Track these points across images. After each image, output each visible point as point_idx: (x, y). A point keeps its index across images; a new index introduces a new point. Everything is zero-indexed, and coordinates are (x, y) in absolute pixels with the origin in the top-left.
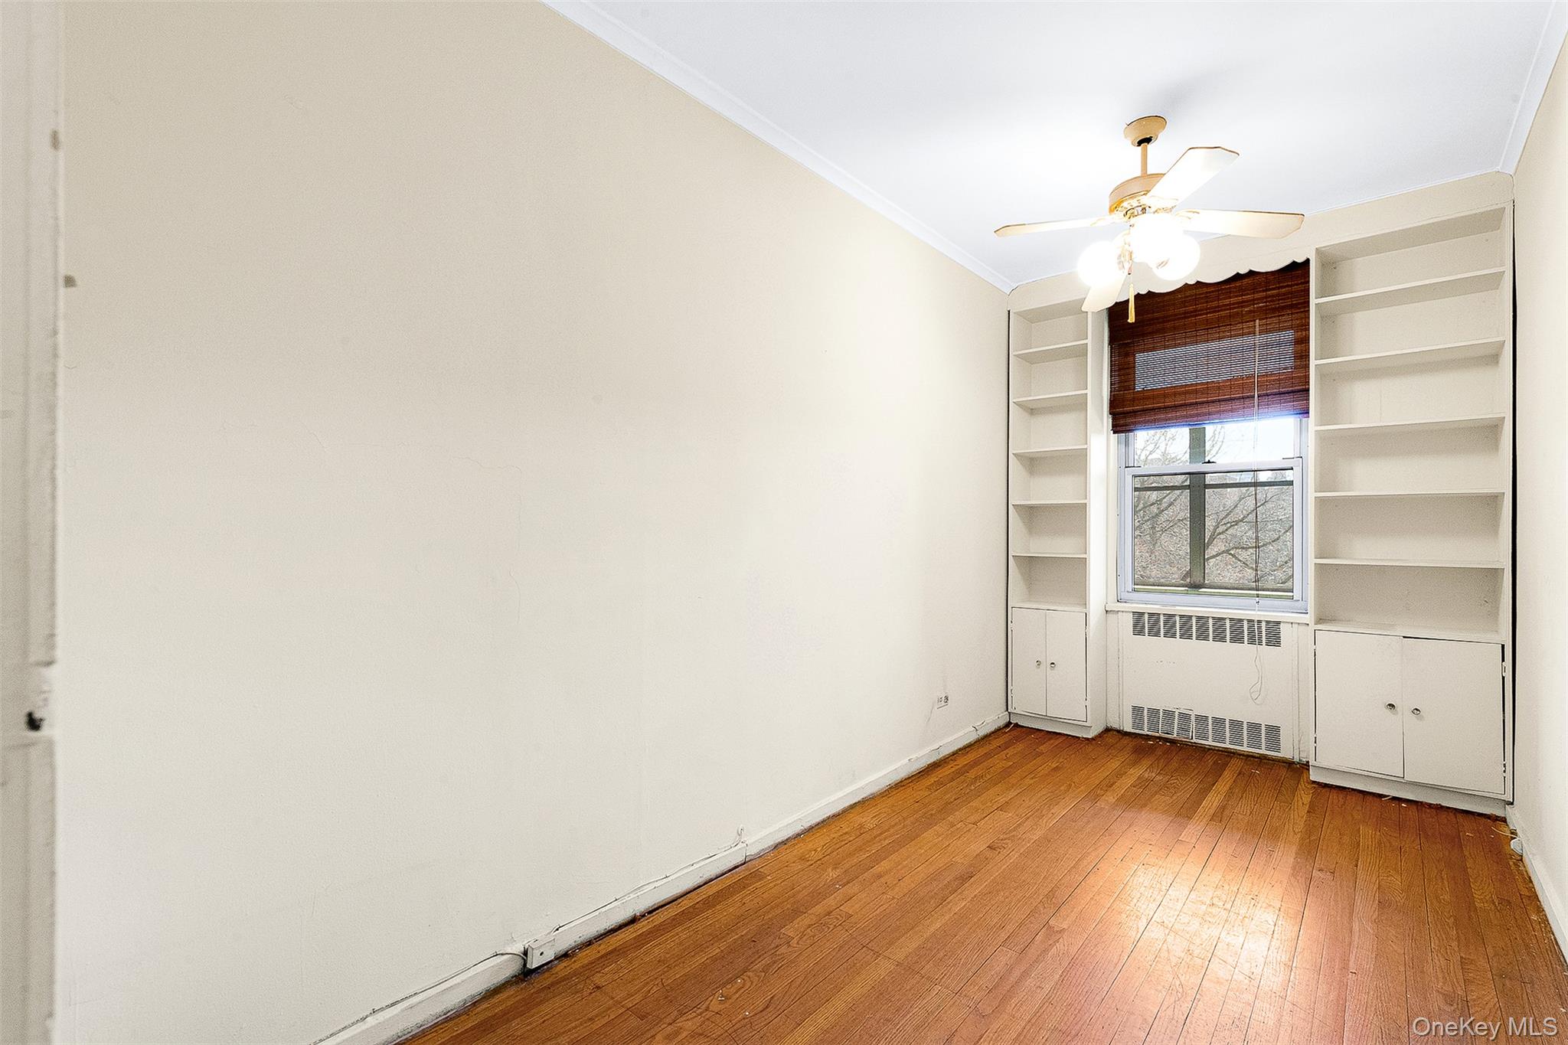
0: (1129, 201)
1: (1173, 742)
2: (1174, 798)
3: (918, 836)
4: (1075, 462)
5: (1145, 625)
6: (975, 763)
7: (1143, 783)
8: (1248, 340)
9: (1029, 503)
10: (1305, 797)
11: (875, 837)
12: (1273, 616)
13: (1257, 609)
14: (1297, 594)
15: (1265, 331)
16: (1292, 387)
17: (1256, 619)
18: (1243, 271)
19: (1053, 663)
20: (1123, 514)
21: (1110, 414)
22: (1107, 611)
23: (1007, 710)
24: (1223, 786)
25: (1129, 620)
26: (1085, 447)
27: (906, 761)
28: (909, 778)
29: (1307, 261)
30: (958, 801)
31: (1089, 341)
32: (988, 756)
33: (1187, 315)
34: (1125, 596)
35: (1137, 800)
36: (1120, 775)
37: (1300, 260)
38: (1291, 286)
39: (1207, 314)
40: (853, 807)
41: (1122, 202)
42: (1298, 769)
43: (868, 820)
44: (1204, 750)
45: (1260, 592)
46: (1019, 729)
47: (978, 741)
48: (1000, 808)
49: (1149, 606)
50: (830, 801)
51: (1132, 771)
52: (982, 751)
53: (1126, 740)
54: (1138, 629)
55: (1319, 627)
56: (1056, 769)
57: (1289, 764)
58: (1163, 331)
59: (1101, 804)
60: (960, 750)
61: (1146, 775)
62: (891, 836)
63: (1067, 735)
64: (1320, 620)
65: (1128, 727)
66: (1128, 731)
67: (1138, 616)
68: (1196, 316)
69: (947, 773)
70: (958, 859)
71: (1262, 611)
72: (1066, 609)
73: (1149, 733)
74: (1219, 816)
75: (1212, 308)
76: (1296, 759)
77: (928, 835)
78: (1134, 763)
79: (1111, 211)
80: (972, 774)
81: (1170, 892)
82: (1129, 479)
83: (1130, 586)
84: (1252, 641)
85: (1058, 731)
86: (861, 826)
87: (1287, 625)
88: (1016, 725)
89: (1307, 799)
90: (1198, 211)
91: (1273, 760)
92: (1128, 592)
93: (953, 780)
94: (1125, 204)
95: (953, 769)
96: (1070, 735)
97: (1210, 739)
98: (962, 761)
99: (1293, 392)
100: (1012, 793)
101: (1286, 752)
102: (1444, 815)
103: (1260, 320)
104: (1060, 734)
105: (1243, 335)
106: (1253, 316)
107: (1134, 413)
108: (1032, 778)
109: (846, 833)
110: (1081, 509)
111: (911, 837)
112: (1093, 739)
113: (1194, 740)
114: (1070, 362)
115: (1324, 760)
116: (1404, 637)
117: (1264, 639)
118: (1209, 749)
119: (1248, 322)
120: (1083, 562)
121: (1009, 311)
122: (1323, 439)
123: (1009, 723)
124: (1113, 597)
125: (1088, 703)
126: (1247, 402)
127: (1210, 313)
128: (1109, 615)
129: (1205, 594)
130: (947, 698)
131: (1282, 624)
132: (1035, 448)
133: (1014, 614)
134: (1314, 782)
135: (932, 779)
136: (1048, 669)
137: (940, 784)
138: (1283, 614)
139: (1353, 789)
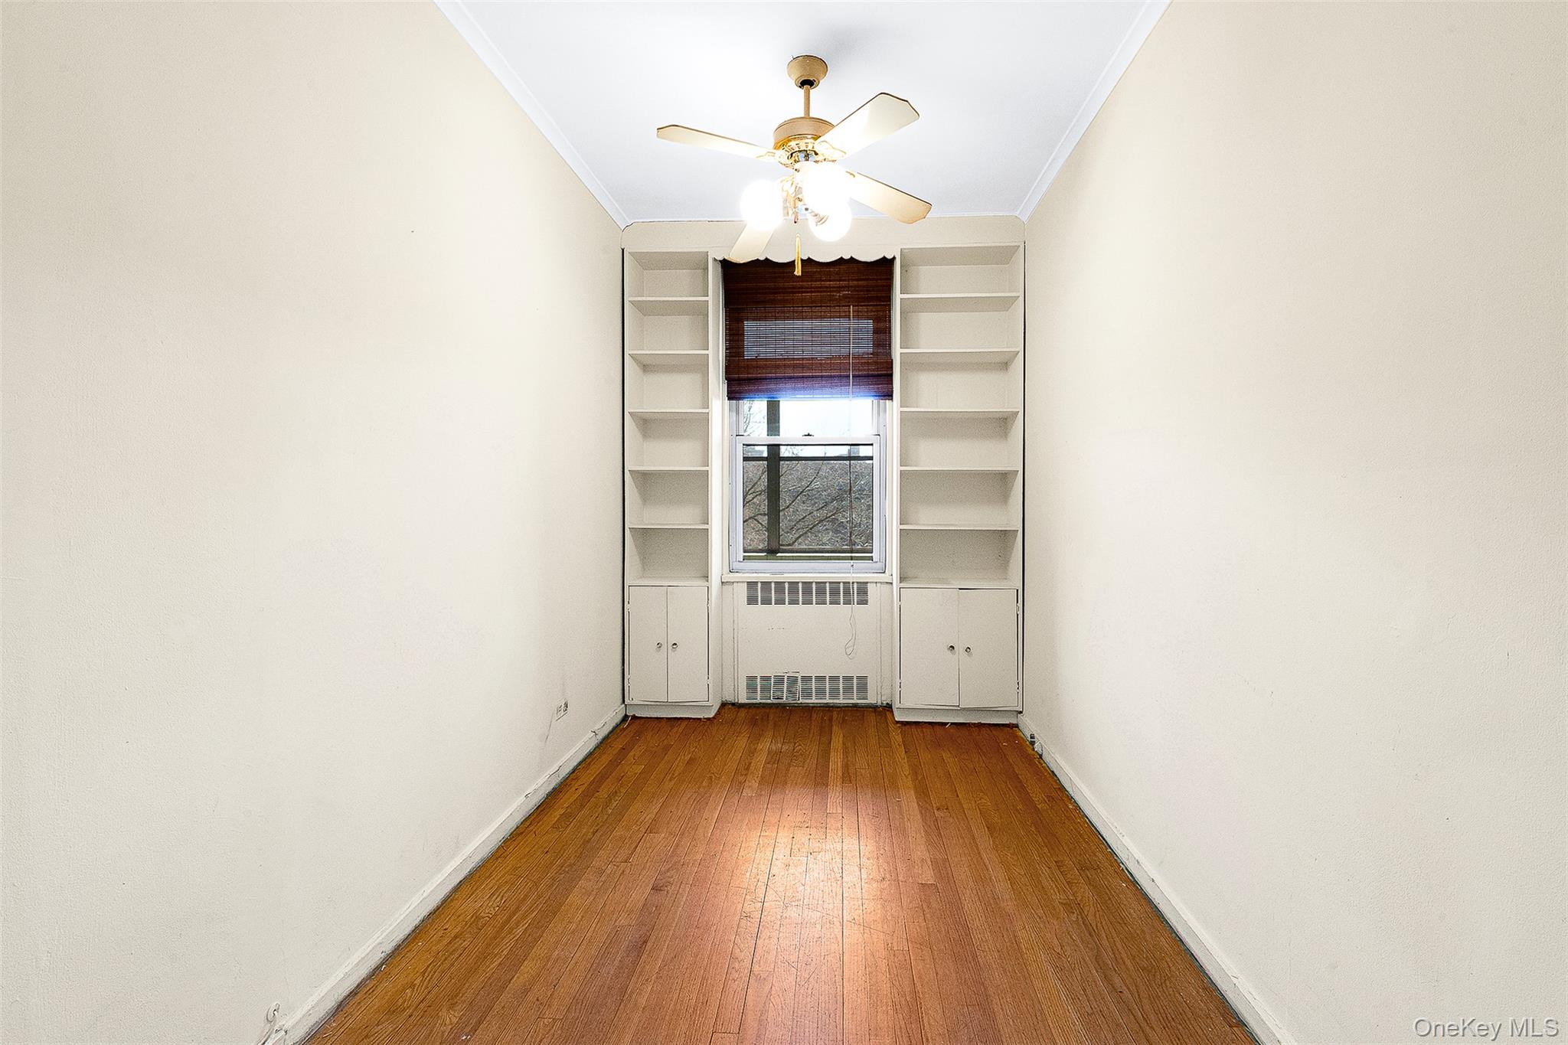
0: (797, 142)
1: (783, 706)
2: (806, 766)
3: (561, 905)
4: (696, 426)
5: (760, 593)
6: (601, 779)
7: (774, 757)
8: (844, 322)
9: (643, 469)
10: (897, 737)
11: (502, 928)
12: (862, 577)
13: (851, 571)
14: (875, 555)
15: (858, 317)
16: (878, 371)
17: (851, 581)
18: (847, 257)
19: (675, 644)
20: (734, 482)
21: (726, 379)
22: (722, 583)
23: (624, 701)
24: (837, 740)
25: (742, 591)
26: (707, 411)
27: (522, 798)
28: (525, 820)
29: (894, 258)
30: (598, 835)
31: (710, 299)
32: (614, 763)
33: (795, 290)
34: (736, 566)
35: (775, 779)
36: (752, 753)
37: (889, 257)
38: (877, 280)
39: (811, 292)
40: (457, 889)
41: (790, 141)
42: (885, 710)
43: (485, 903)
44: (809, 709)
45: (853, 555)
46: (637, 722)
47: (598, 747)
48: (650, 830)
49: (760, 575)
50: (425, 895)
51: (760, 747)
52: (605, 759)
53: (742, 713)
54: (752, 600)
55: (902, 585)
56: (691, 761)
57: (874, 708)
58: (774, 302)
59: (747, 793)
60: (580, 764)
61: (774, 748)
62: (524, 917)
63: (688, 718)
64: (902, 579)
65: (743, 699)
66: (743, 702)
67: (751, 585)
68: (802, 292)
69: (572, 800)
70: (623, 921)
71: (857, 573)
72: (686, 584)
73: (764, 701)
74: (848, 777)
75: (816, 288)
76: (879, 703)
77: (574, 898)
78: (757, 738)
79: (776, 147)
80: (603, 793)
81: (845, 879)
82: (740, 448)
83: (741, 554)
84: (847, 602)
85: (678, 716)
86: (477, 917)
87: (872, 584)
88: (634, 717)
89: (899, 738)
90: (854, 174)
91: (863, 707)
92: (739, 561)
93: (582, 806)
94: (793, 144)
95: (580, 791)
96: (691, 718)
97: (814, 698)
98: (587, 778)
99: (878, 376)
100: (655, 808)
101: (872, 699)
102: (984, 731)
103: (853, 306)
104: (681, 718)
105: (840, 317)
106: (847, 301)
107: (749, 381)
108: (670, 780)
109: (456, 937)
110: (702, 479)
111: (551, 911)
112: (714, 718)
113: (801, 701)
114: (685, 320)
115: (907, 703)
116: (960, 589)
117: (855, 601)
118: (813, 707)
119: (843, 306)
120: (705, 533)
121: (623, 250)
122: (904, 418)
123: (626, 717)
124: (726, 569)
125: (710, 682)
126: (844, 380)
127: (815, 292)
128: (725, 587)
129: (782, 558)
130: (566, 705)
131: (869, 584)
132: (650, 407)
133: (633, 594)
134: (898, 722)
135: (557, 813)
136: (670, 651)
137: (568, 816)
138: (866, 575)
139: (925, 723)
